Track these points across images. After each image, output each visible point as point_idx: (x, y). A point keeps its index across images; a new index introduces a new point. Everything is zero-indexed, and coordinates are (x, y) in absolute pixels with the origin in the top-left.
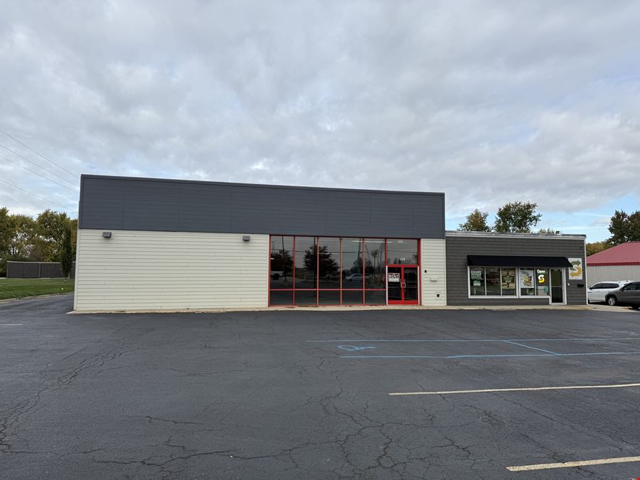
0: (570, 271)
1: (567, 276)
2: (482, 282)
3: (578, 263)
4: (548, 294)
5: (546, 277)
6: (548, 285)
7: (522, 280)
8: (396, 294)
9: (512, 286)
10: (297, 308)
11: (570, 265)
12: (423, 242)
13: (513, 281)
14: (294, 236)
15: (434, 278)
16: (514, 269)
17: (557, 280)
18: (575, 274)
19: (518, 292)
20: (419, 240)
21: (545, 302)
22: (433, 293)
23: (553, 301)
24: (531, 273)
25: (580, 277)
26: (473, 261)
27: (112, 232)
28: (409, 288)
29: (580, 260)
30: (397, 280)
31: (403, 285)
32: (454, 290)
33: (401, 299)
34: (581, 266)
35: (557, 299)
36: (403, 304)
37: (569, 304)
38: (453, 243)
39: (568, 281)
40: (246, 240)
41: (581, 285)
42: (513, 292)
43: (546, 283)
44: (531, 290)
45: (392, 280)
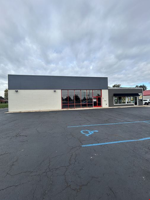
0: (139, 97)
1: (138, 98)
2: (117, 100)
3: (141, 95)
4: (134, 103)
5: (133, 98)
6: (134, 101)
7: (127, 99)
8: (95, 104)
9: (125, 101)
10: (69, 109)
11: (139, 95)
12: (102, 90)
13: (125, 100)
14: (68, 90)
15: (105, 100)
16: (125, 97)
17: (136, 100)
18: (140, 98)
19: (126, 103)
20: (101, 90)
21: (133, 105)
22: (105, 104)
23: (135, 105)
24: (129, 98)
25: (142, 98)
26: (115, 95)
27: (18, 90)
28: (99, 103)
29: (142, 94)
30: (96, 101)
31: (97, 102)
32: (111, 104)
33: (97, 106)
34: (142, 95)
35: (136, 104)
36: (97, 107)
37: (139, 105)
38: (110, 91)
39: (138, 99)
40: (55, 91)
41: (142, 100)
42: (125, 103)
43: (133, 100)
44: (129, 102)
45: (94, 101)
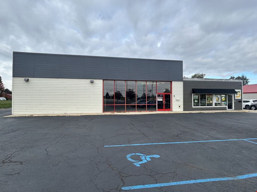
0: (236, 95)
1: (235, 97)
2: (198, 100)
3: (239, 92)
4: (226, 105)
5: (225, 98)
6: (226, 101)
7: (215, 99)
8: (161, 106)
9: (211, 102)
10: (116, 113)
11: (236, 93)
12: (173, 82)
13: (212, 100)
14: (115, 80)
15: (178, 99)
16: (212, 95)
17: (230, 100)
18: (238, 97)
19: (214, 104)
20: (171, 82)
21: (225, 109)
22: (177, 106)
23: (228, 108)
24: (219, 96)
25: (240, 98)
26: (194, 91)
27: (29, 78)
28: (167, 104)
29: (240, 90)
30: (161, 100)
31: (164, 102)
32: (187, 105)
33: (163, 108)
34: (240, 93)
35: (230, 107)
36: (164, 110)
37: (235, 109)
38: (187, 84)
39: (235, 100)
40: (92, 82)
41: (240, 101)
42: (211, 105)
43: (225, 101)
44: (218, 103)
45: (159, 100)
